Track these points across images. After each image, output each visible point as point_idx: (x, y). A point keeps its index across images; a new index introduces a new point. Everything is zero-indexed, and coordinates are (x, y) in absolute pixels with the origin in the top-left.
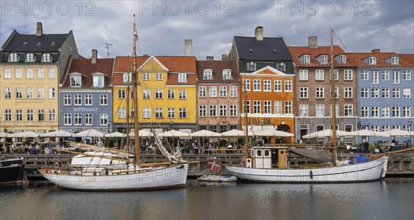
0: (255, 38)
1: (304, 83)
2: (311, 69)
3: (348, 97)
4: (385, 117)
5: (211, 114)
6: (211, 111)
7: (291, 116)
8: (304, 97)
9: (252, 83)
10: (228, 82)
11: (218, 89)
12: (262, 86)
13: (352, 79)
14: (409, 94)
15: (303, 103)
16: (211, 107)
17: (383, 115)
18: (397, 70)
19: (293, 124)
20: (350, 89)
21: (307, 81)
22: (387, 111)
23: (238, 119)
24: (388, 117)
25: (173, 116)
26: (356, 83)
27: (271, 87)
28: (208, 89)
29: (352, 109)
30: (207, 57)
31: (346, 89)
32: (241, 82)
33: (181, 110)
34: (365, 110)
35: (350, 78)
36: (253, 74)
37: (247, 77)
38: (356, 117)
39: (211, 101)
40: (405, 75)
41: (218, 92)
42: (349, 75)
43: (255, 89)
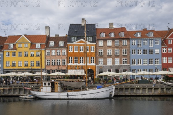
0: (81, 25)
1: (101, 47)
2: (105, 40)
3: (125, 54)
4: (145, 65)
5: (53, 64)
6: (53, 62)
7: (94, 64)
8: (101, 55)
9: (73, 48)
10: (61, 47)
11: (56, 51)
12: (79, 49)
13: (127, 45)
14: (159, 52)
15: (100, 58)
16: (53, 60)
17: (144, 64)
18: (152, 40)
19: (95, 69)
20: (126, 50)
21: (102, 46)
22: (146, 62)
23: (66, 66)
24: (147, 65)
25: (33, 65)
26: (129, 47)
27: (83, 50)
28: (51, 51)
29: (127, 60)
30: (56, 35)
31: (124, 50)
32: (68, 48)
33: (37, 62)
34: (134, 61)
35: (126, 44)
36: (74, 43)
37: (70, 45)
38: (129, 65)
39: (52, 57)
40: (156, 42)
41: (56, 53)
42: (125, 42)
43: (75, 51)
